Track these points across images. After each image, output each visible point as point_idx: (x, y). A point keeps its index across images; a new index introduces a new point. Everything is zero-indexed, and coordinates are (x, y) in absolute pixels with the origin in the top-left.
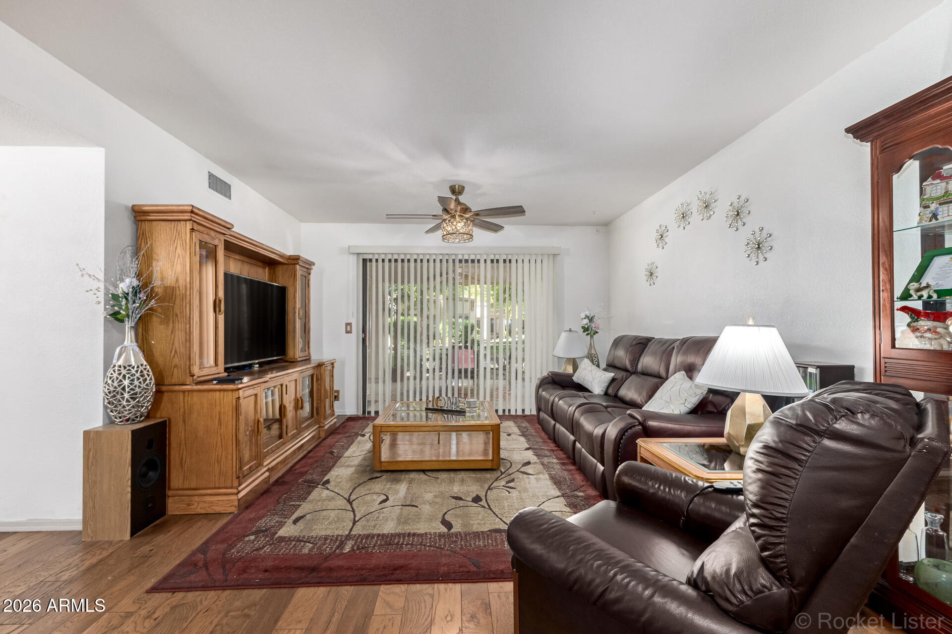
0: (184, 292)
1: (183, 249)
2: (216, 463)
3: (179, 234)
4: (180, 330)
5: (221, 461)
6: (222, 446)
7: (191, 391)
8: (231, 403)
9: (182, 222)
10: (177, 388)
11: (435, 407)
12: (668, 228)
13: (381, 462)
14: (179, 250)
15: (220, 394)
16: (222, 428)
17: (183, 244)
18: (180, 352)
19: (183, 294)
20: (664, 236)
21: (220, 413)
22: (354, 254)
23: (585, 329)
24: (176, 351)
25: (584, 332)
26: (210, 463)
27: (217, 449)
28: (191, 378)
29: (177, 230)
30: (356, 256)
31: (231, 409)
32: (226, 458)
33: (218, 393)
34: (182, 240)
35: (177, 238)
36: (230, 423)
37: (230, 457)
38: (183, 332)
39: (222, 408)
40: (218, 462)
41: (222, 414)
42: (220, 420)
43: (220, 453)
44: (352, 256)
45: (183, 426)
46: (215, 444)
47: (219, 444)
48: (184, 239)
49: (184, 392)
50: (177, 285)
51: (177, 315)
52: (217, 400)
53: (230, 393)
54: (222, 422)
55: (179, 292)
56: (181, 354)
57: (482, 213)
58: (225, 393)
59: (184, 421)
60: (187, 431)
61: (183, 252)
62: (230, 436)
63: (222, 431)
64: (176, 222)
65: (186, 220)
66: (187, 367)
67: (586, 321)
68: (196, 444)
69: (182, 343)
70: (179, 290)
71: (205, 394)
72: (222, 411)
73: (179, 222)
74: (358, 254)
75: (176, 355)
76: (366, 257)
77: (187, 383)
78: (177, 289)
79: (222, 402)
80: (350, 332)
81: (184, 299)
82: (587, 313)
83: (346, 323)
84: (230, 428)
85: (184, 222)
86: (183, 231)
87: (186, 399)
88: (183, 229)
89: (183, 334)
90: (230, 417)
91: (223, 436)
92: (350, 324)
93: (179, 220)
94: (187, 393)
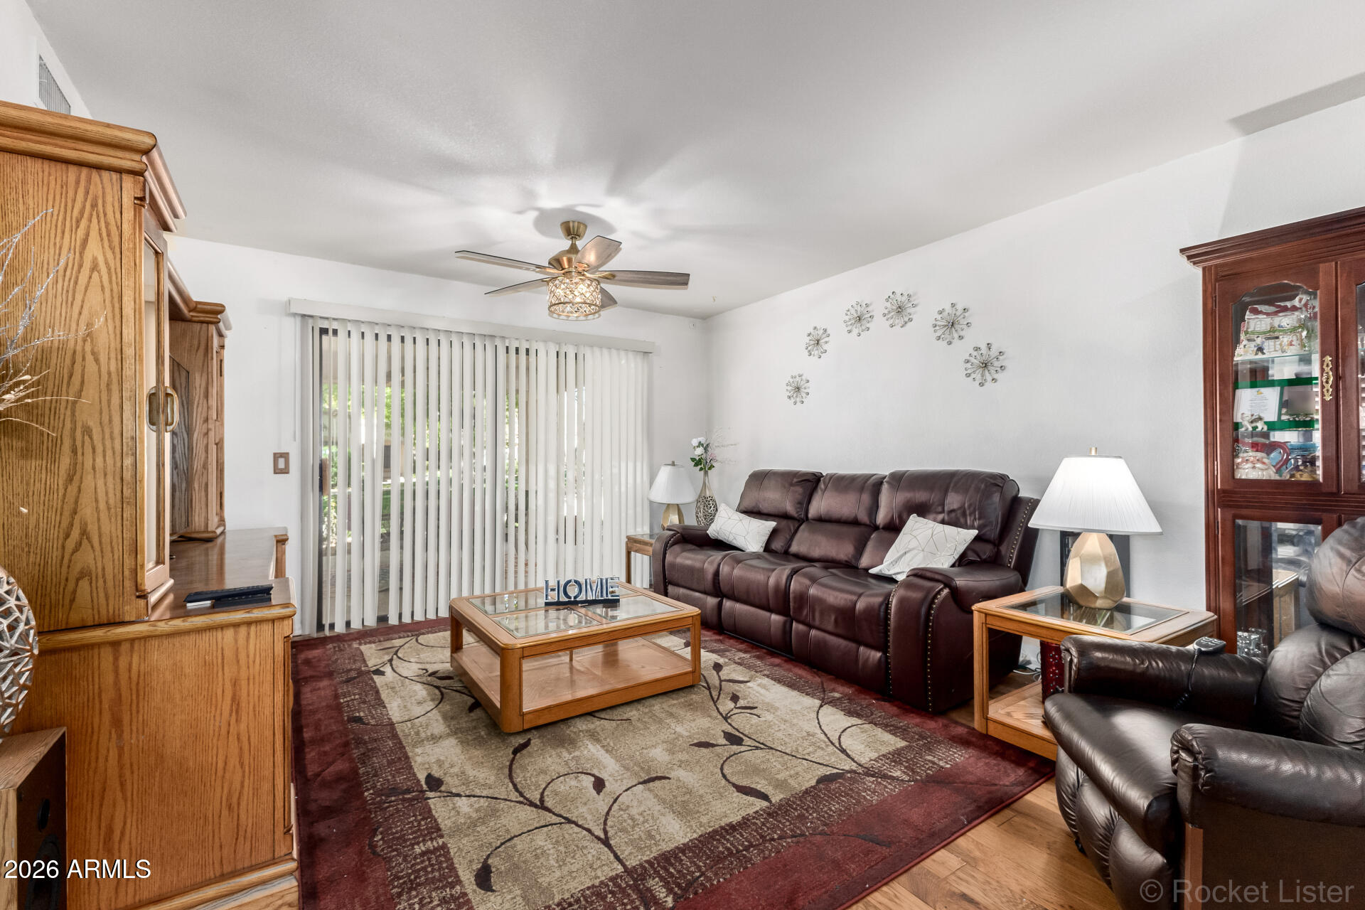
0: (113, 368)
1: (112, 248)
2: (225, 812)
3: (94, 206)
4: (100, 474)
5: (239, 804)
6: (242, 765)
7: (149, 637)
8: (270, 651)
9: (105, 174)
10: (98, 634)
11: (565, 599)
12: (828, 332)
13: (523, 715)
14: (94, 249)
15: (236, 633)
16: (244, 718)
17: (109, 235)
18: (100, 536)
19: (109, 374)
20: (821, 342)
21: (235, 683)
22: (295, 315)
23: (697, 462)
24: (84, 533)
25: (696, 465)
26: (206, 817)
27: (227, 776)
28: (142, 602)
29: (87, 193)
30: (298, 319)
31: (269, 667)
32: (256, 791)
33: (229, 633)
34: (107, 224)
35: (86, 215)
36: (268, 701)
37: (266, 786)
38: (110, 478)
39: (244, 668)
40: (230, 807)
41: (244, 683)
42: (235, 700)
43: (237, 785)
44: (291, 320)
45: (114, 736)
46: (220, 765)
47: (234, 761)
48: (112, 222)
49: (115, 644)
50: (88, 348)
51: (87, 431)
52: (227, 653)
53: (267, 628)
54: (243, 705)
55: (95, 368)
56: (106, 540)
57: (619, 276)
58: (253, 628)
59: (117, 722)
60: (126, 749)
61: (109, 255)
62: (268, 733)
63: (243, 726)
64: (85, 171)
65: (120, 171)
66: (127, 573)
67: (700, 451)
68: (157, 779)
69: (109, 509)
70: (97, 360)
71: (189, 640)
72: (244, 674)
73: (95, 174)
74: (303, 316)
75: (85, 541)
76: (325, 325)
77: (127, 619)
78: (89, 357)
79: (242, 656)
80: (286, 471)
81: (115, 387)
82: (702, 439)
83: (275, 454)
84: (268, 711)
85: (115, 176)
86: (109, 199)
87: (123, 662)
88: (108, 190)
89: (111, 486)
90: (267, 687)
91: (245, 739)
92: (285, 456)
93: (98, 167)
94: (125, 647)
